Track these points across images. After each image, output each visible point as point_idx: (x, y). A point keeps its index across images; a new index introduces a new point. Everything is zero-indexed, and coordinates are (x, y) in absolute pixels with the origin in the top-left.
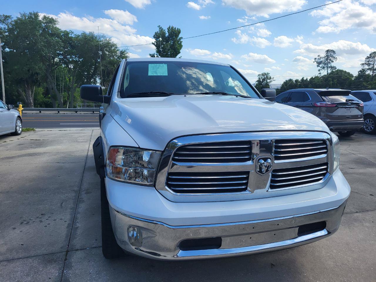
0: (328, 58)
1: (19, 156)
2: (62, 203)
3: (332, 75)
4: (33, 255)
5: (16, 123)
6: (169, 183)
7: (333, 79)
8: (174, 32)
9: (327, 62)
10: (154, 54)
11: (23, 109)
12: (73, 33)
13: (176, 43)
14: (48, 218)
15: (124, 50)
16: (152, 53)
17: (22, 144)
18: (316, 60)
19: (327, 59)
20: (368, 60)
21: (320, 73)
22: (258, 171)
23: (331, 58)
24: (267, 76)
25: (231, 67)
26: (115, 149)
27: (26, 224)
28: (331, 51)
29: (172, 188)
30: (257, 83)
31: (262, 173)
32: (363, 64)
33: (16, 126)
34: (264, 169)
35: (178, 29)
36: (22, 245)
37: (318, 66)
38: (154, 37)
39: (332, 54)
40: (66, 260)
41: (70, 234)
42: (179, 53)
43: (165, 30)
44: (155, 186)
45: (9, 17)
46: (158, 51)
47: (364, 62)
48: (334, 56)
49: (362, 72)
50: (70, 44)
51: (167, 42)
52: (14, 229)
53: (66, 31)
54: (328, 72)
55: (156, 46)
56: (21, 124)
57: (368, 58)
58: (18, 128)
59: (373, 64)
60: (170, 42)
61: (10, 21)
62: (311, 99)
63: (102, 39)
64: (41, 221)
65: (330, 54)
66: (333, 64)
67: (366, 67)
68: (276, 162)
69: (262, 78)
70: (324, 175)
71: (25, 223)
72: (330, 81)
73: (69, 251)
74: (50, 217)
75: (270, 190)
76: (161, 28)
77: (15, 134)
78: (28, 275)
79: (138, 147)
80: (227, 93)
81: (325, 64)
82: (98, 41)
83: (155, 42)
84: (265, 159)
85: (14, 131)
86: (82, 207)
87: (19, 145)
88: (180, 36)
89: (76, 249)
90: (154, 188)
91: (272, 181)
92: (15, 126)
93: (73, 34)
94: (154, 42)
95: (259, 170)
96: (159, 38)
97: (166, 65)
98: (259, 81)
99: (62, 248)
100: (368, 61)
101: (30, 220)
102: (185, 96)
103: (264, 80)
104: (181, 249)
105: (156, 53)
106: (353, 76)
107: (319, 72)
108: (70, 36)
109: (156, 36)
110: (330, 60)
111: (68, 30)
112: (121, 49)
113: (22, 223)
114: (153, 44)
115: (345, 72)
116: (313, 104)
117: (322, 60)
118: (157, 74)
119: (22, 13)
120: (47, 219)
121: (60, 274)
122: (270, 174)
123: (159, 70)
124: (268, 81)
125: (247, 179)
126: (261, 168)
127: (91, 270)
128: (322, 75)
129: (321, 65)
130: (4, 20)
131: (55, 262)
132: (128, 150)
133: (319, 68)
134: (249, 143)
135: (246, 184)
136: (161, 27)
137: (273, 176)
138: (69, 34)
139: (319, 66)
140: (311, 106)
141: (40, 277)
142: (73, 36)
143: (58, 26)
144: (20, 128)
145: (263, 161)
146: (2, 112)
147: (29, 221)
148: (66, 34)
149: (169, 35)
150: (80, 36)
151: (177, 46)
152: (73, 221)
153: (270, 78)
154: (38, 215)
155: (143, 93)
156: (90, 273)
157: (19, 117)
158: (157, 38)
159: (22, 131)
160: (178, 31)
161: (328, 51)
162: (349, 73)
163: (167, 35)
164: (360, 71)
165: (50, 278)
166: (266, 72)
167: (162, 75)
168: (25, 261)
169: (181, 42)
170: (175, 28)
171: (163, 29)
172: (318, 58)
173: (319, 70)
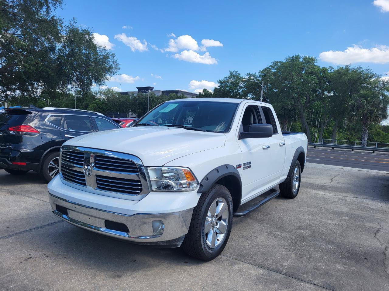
53: (324, 68)
75: (96, 189)
91: (98, 184)
93: (332, 70)
95: (85, 172)
104: (57, 210)
111: (327, 67)
125: (85, 177)
137: (96, 179)
138: (328, 70)
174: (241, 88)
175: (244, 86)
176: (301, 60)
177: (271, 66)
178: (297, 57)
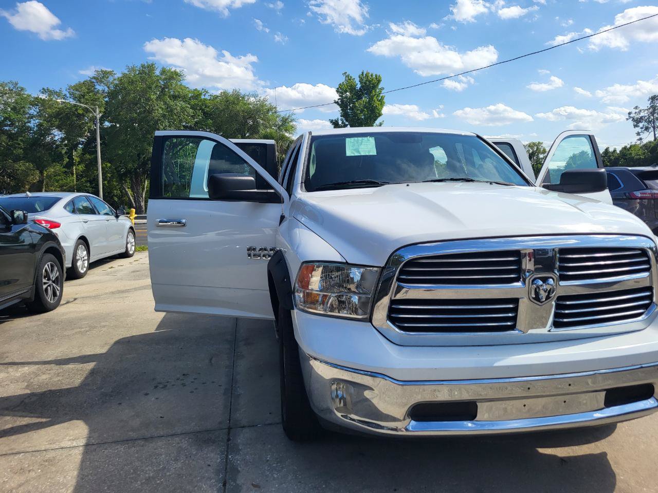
0: (654, 110)
1: (136, 289)
2: (212, 358)
4: (179, 432)
5: (127, 237)
6: (392, 315)
8: (370, 82)
9: (652, 117)
10: (338, 119)
11: (136, 215)
12: (207, 92)
13: (375, 98)
14: (193, 380)
15: (288, 115)
16: (334, 118)
17: (138, 271)
18: (632, 115)
19: (652, 113)
21: (641, 139)
22: (533, 298)
24: (538, 148)
25: (478, 136)
26: (309, 266)
27: (162, 388)
29: (397, 324)
31: (540, 302)
33: (127, 243)
34: (543, 295)
35: (376, 76)
36: (161, 417)
37: (635, 126)
38: (337, 91)
40: (229, 440)
41: (229, 404)
42: (380, 115)
43: (354, 79)
44: (370, 320)
45: (110, 73)
46: (345, 115)
50: (203, 110)
51: (359, 98)
52: (147, 394)
53: (196, 90)
55: (341, 106)
56: (133, 240)
58: (129, 246)
60: (365, 99)
61: (111, 79)
62: (622, 186)
63: (252, 99)
64: (184, 385)
68: (562, 283)
70: (645, 307)
71: (161, 386)
73: (231, 428)
74: (196, 379)
75: (553, 329)
76: (348, 76)
77: (125, 255)
78: (176, 460)
79: (345, 261)
80: (473, 179)
81: (650, 122)
82: (245, 104)
83: (339, 99)
84: (545, 280)
85: (123, 250)
86: (243, 365)
87: (134, 272)
88: (380, 86)
89: (242, 425)
90: (370, 324)
91: (557, 315)
92: (125, 242)
93: (207, 95)
94: (337, 100)
95: (534, 296)
96: (346, 91)
97: (373, 138)
99: (220, 423)
101: (168, 382)
102: (407, 185)
103: (532, 155)
104: (412, 419)
105: (340, 118)
107: (638, 137)
108: (203, 97)
109: (340, 91)
111: (199, 88)
112: (282, 114)
113: (156, 387)
114: (336, 102)
116: (627, 194)
117: (642, 114)
118: (360, 153)
119: (131, 65)
120: (192, 382)
121: (223, 459)
122: (554, 303)
123: (362, 146)
125: (515, 310)
126: (537, 293)
127: (269, 456)
128: (645, 141)
129: (641, 125)
130: (103, 77)
131: (214, 443)
132: (330, 268)
133: (638, 130)
134: (517, 253)
135: (514, 319)
136: (347, 74)
137: (558, 307)
138: (201, 94)
140: (624, 197)
141: (194, 463)
142: (207, 97)
143: (184, 83)
144: (133, 245)
145: (540, 283)
146: (108, 221)
147: (166, 384)
148: (197, 95)
149: (362, 86)
150: (218, 96)
151: (377, 103)
152: (232, 385)
153: (544, 151)
154: (178, 376)
155: (340, 184)
156: (268, 460)
157: (131, 228)
158: (342, 93)
159: (135, 251)
160: (376, 78)
161: (653, 98)
163: (359, 86)
165: (209, 465)
166: (536, 141)
167: (367, 154)
168: (169, 441)
169: (383, 98)
170: (372, 75)
171: (351, 77)
172: (634, 111)
173: (638, 134)
174: (32, 117)
175: (38, 113)
176: (157, 72)
177: (94, 78)
178: (151, 67)
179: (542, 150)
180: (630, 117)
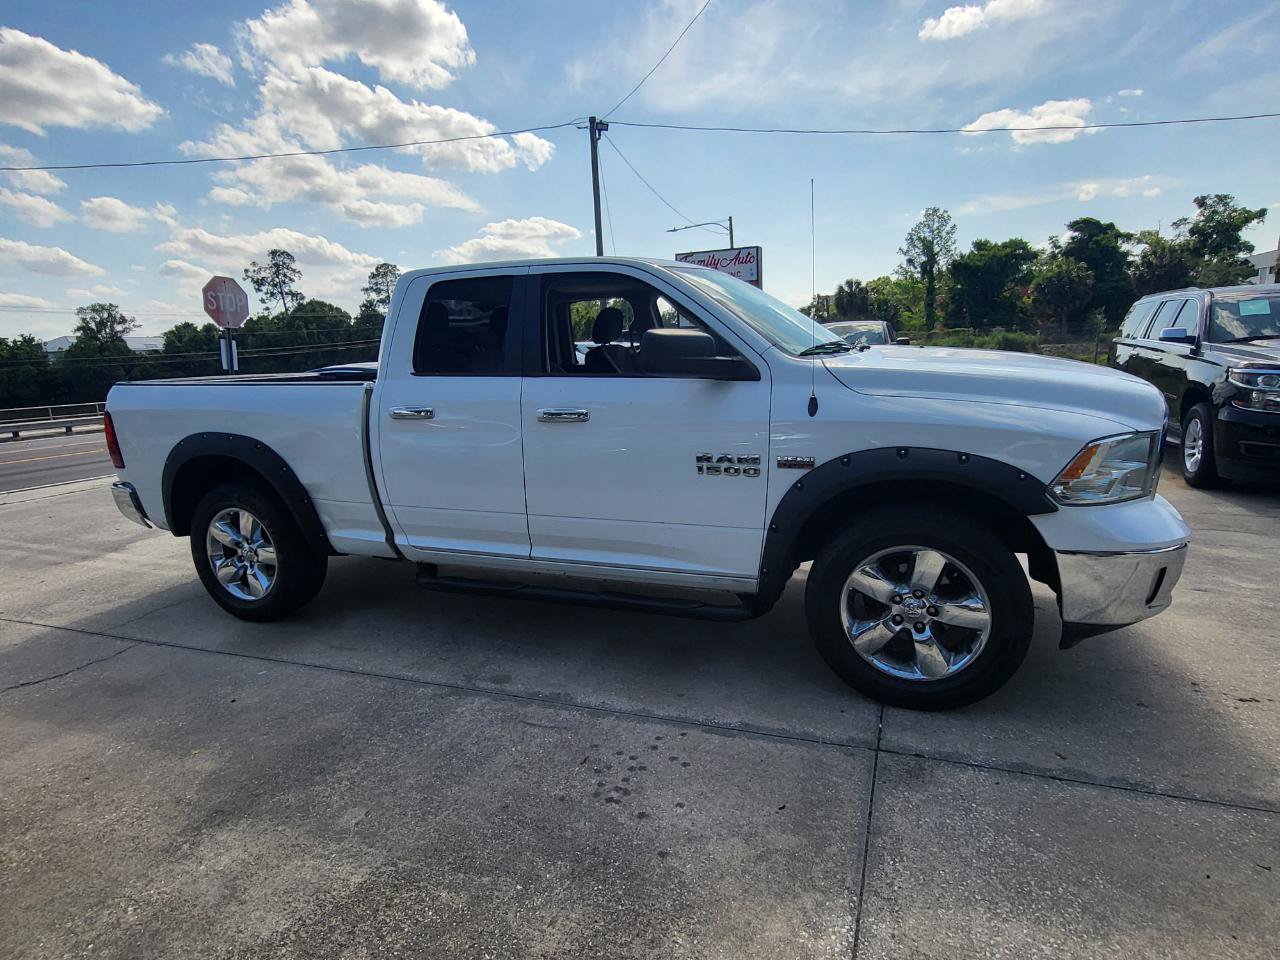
0: (278, 270)
3: (299, 314)
7: (307, 322)
9: (277, 280)
18: (249, 274)
19: (277, 274)
20: (374, 281)
21: (267, 309)
23: (286, 270)
24: (110, 315)
28: (282, 253)
30: (79, 334)
32: (367, 290)
37: (258, 290)
39: (287, 261)
47: (367, 286)
48: (293, 266)
49: (368, 306)
54: (287, 305)
57: (373, 277)
59: (387, 291)
65: (281, 261)
66: (294, 287)
67: (374, 296)
69: (93, 319)
72: (299, 328)
81: (275, 286)
98: (84, 328)
100: (376, 284)
103: (101, 324)
106: (350, 318)
107: (264, 306)
110: (285, 276)
115: (330, 306)
117: (263, 274)
124: (119, 328)
128: (275, 313)
129: (264, 288)
133: (261, 295)
139: (261, 291)
153: (123, 320)
161: (274, 253)
162: (338, 310)
164: (364, 305)
166: (106, 302)
172: (251, 268)
173: (263, 301)
179: (118, 316)
180: (248, 277)
